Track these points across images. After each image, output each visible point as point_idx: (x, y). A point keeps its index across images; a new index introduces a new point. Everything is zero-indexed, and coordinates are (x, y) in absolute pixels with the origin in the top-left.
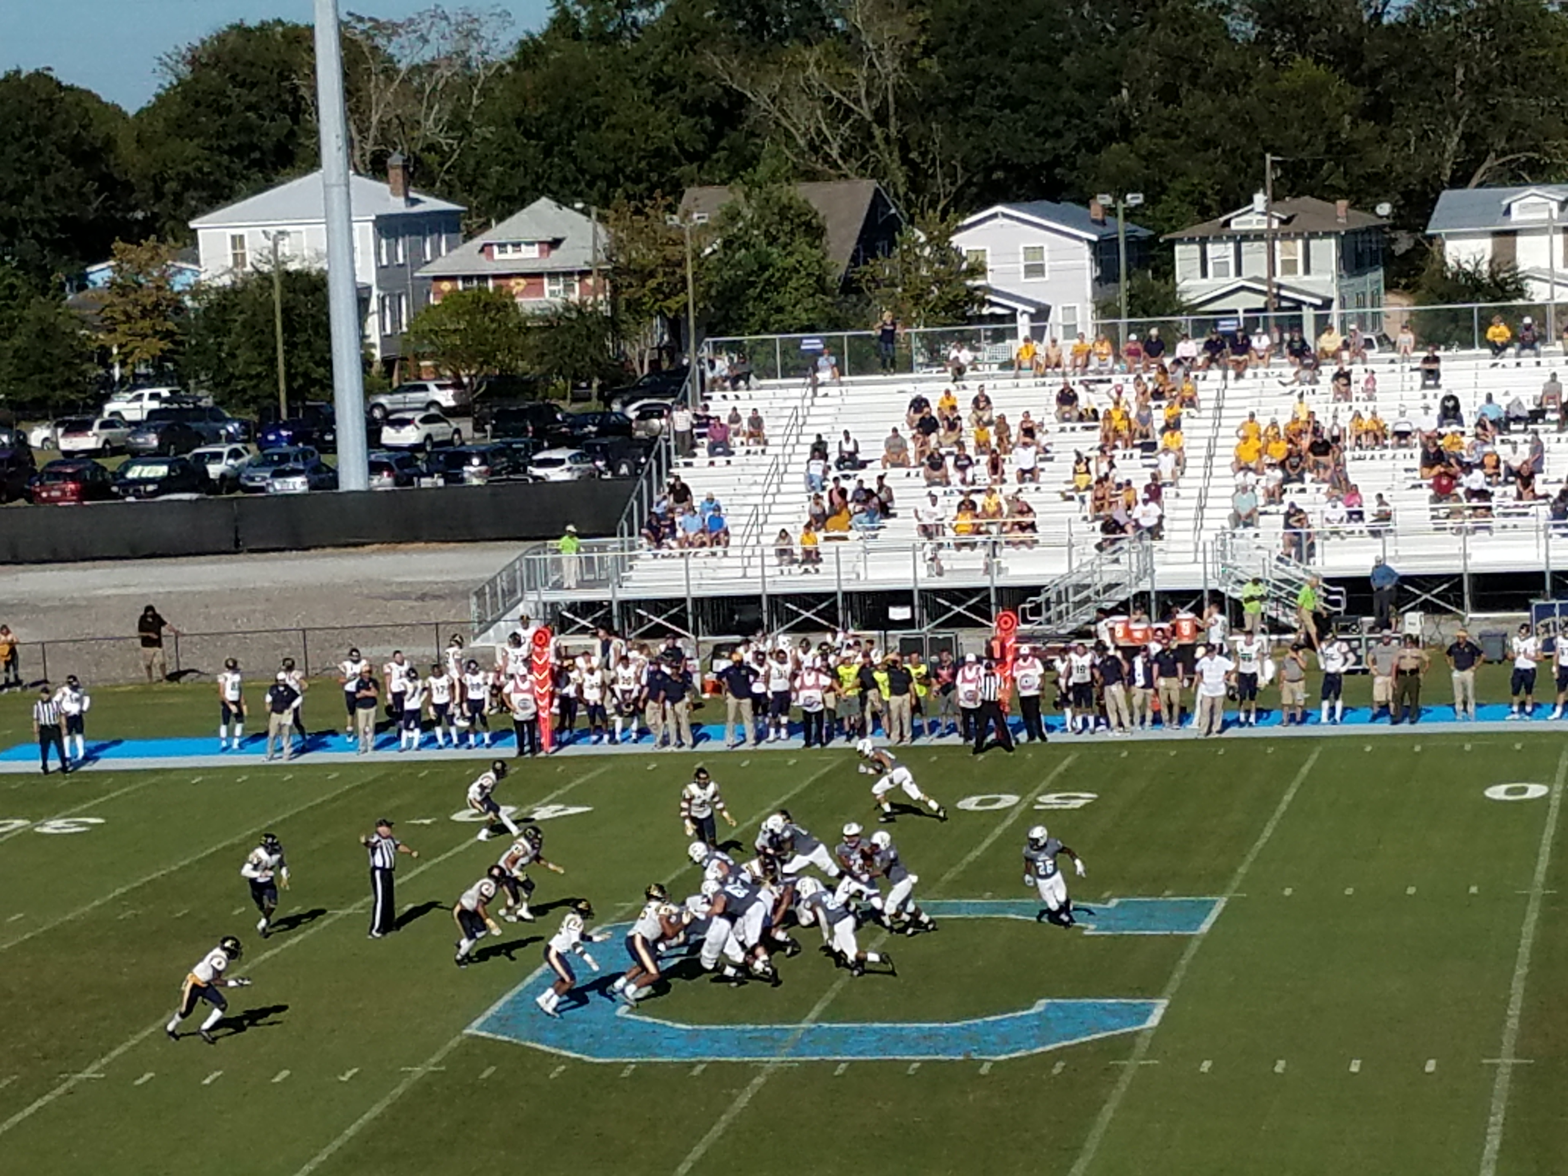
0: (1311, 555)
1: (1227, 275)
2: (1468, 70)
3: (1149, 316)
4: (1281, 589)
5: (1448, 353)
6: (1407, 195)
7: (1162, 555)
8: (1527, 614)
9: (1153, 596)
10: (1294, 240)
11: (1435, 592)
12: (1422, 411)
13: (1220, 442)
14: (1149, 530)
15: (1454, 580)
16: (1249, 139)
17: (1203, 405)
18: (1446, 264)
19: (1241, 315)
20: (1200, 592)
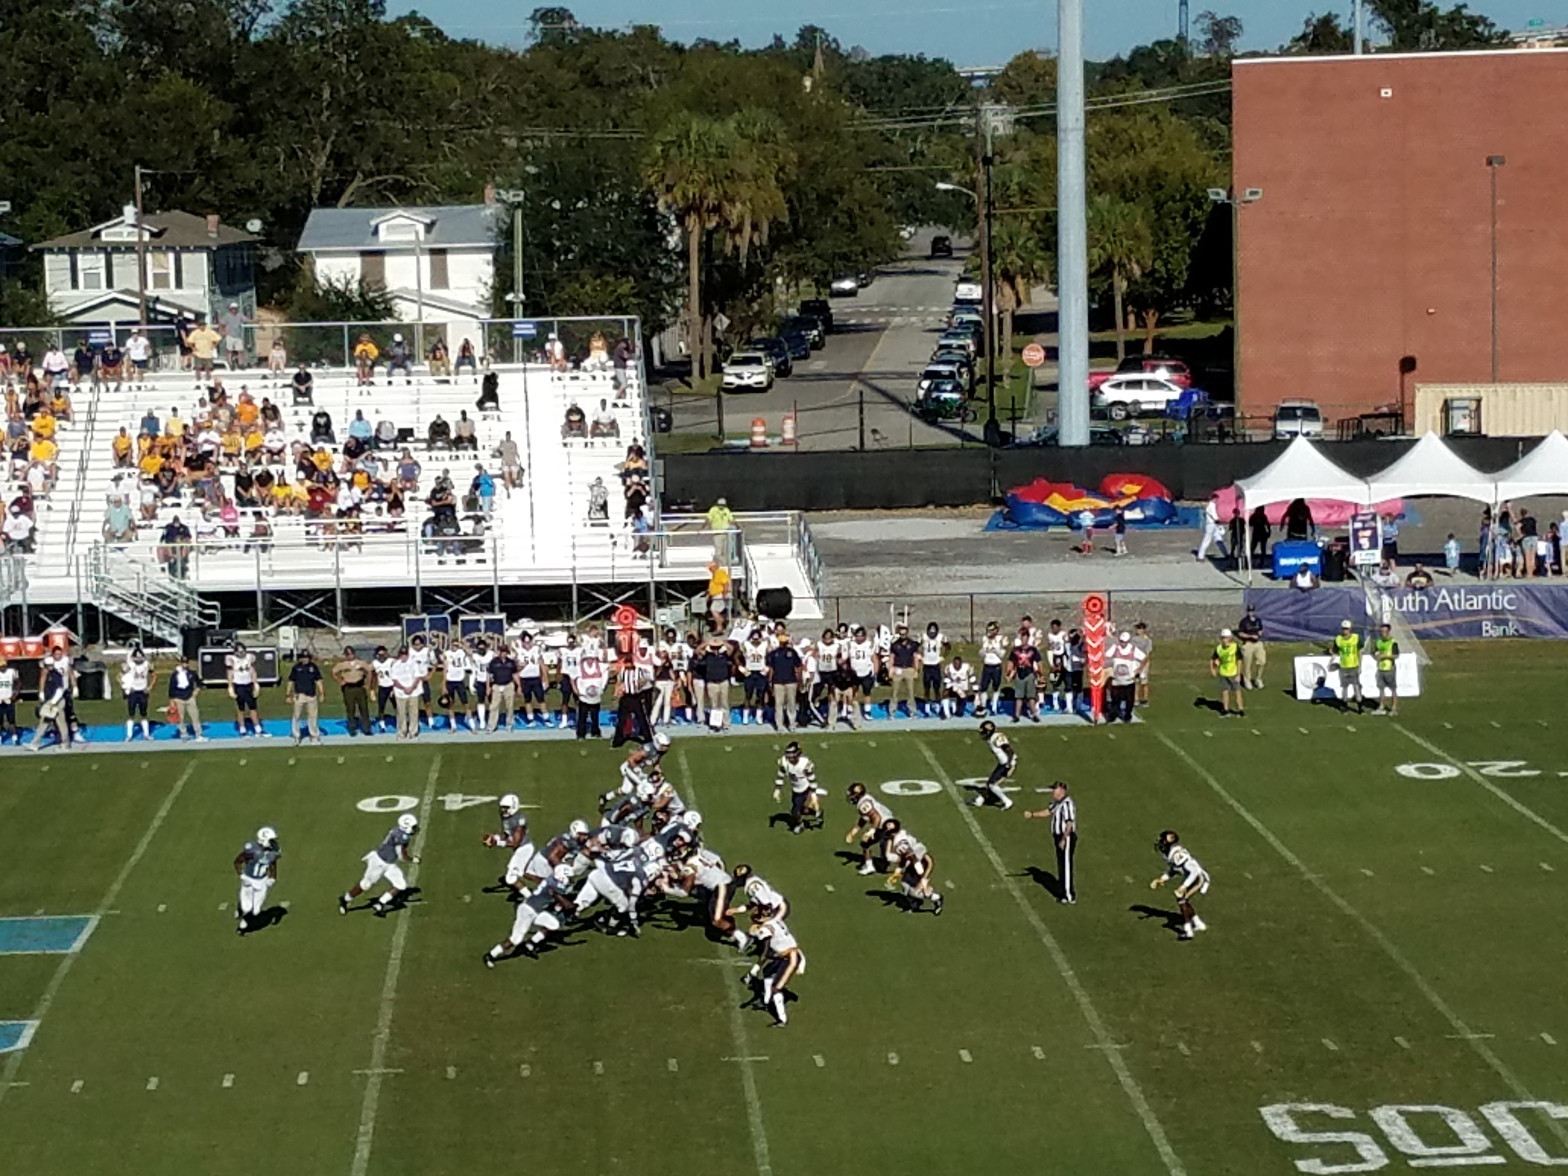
0: (184, 570)
1: (99, 287)
2: (334, 91)
3: (19, 326)
4: (155, 603)
5: (320, 370)
6: (278, 212)
7: (34, 568)
8: (398, 628)
9: (25, 610)
10: (165, 253)
11: (308, 606)
12: (296, 428)
13: (93, 455)
14: (20, 543)
15: (328, 595)
16: (118, 151)
17: (77, 417)
18: (316, 280)
19: (113, 327)
20: (73, 606)
